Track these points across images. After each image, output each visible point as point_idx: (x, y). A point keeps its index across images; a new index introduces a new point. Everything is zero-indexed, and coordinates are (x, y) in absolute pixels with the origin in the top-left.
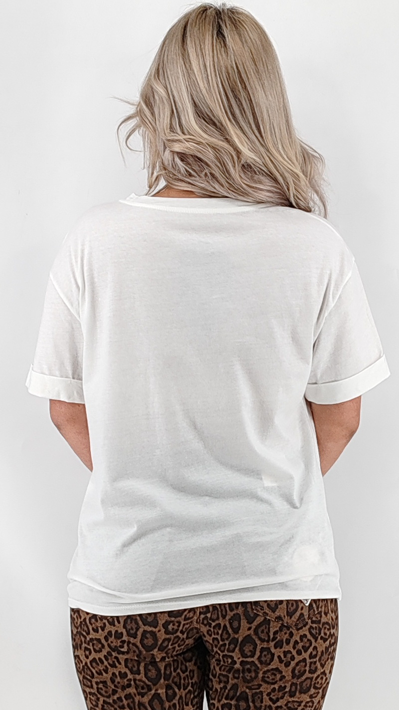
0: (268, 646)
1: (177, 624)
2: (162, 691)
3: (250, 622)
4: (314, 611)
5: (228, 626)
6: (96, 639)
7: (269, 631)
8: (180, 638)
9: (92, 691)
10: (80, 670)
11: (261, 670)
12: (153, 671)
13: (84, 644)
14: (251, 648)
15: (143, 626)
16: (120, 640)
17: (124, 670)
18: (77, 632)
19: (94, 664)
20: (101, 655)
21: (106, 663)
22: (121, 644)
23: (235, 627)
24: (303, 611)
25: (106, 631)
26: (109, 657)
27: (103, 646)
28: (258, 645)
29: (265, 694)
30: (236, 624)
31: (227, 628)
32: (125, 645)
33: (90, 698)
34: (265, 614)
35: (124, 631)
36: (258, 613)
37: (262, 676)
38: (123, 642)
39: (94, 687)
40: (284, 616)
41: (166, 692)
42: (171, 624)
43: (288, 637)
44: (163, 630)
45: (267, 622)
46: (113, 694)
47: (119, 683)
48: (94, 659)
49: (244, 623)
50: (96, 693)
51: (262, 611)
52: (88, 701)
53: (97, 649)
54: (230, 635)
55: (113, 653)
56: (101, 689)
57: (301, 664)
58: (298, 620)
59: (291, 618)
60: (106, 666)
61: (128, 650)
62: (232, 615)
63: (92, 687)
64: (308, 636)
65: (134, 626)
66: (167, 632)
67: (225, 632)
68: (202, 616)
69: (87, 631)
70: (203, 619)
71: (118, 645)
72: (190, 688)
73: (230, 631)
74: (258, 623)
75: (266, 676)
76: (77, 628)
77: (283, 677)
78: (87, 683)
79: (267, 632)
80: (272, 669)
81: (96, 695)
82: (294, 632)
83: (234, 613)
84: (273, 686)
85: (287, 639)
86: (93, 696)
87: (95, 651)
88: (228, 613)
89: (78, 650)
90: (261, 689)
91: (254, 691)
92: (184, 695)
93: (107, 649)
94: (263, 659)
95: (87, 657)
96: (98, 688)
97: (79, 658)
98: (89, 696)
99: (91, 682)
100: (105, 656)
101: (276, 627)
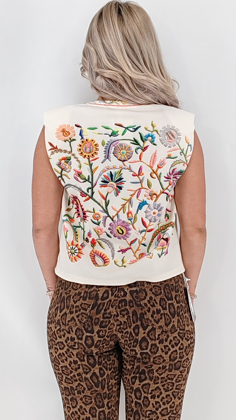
0: (155, 343)
1: (104, 332)
2: (97, 371)
3: (144, 329)
4: (181, 323)
5: (132, 332)
6: (61, 342)
7: (155, 334)
8: (106, 340)
9: (60, 372)
10: (52, 361)
11: (152, 357)
12: (92, 360)
13: (54, 345)
14: (146, 344)
15: (86, 333)
16: (74, 342)
17: (76, 359)
18: (50, 339)
19: (60, 356)
20: (63, 351)
21: (66, 355)
22: (74, 344)
23: (136, 332)
24: (174, 323)
25: (66, 337)
26: (68, 352)
27: (64, 346)
28: (150, 342)
29: (155, 371)
30: (136, 331)
31: (132, 333)
32: (77, 344)
33: (58, 376)
34: (153, 325)
35: (75, 336)
36: (149, 324)
37: (153, 360)
38: (75, 343)
39: (60, 370)
40: (164, 326)
41: (99, 371)
42: (101, 332)
43: (166, 338)
44: (97, 335)
45: (154, 329)
46: (71, 373)
47: (73, 366)
48: (60, 353)
49: (141, 330)
50: (62, 373)
51: (151, 323)
52: (58, 378)
53: (62, 347)
54: (133, 337)
55: (70, 349)
56: (64, 371)
57: (174, 353)
58: (171, 328)
59: (167, 327)
60: (66, 357)
61: (78, 347)
62: (135, 326)
63: (59, 370)
64: (177, 338)
65: (81, 333)
66: (99, 337)
67: (131, 336)
68: (118, 327)
69: (56, 338)
70: (119, 329)
71: (73, 345)
72: (112, 369)
73: (134, 335)
74: (149, 330)
75: (155, 360)
76: (50, 337)
77: (164, 361)
78: (57, 368)
79: (154, 335)
80: (158, 356)
81: (62, 374)
82: (170, 334)
83: (135, 324)
84: (159, 366)
85: (165, 339)
86: (60, 375)
87: (60, 349)
88: (132, 325)
89: (51, 349)
90: (153, 368)
91: (149, 369)
92: (109, 374)
93: (67, 347)
94: (153, 350)
95: (56, 353)
96: (62, 370)
97: (52, 354)
98: (58, 375)
99: (58, 367)
100: (66, 352)
101: (159, 332)
